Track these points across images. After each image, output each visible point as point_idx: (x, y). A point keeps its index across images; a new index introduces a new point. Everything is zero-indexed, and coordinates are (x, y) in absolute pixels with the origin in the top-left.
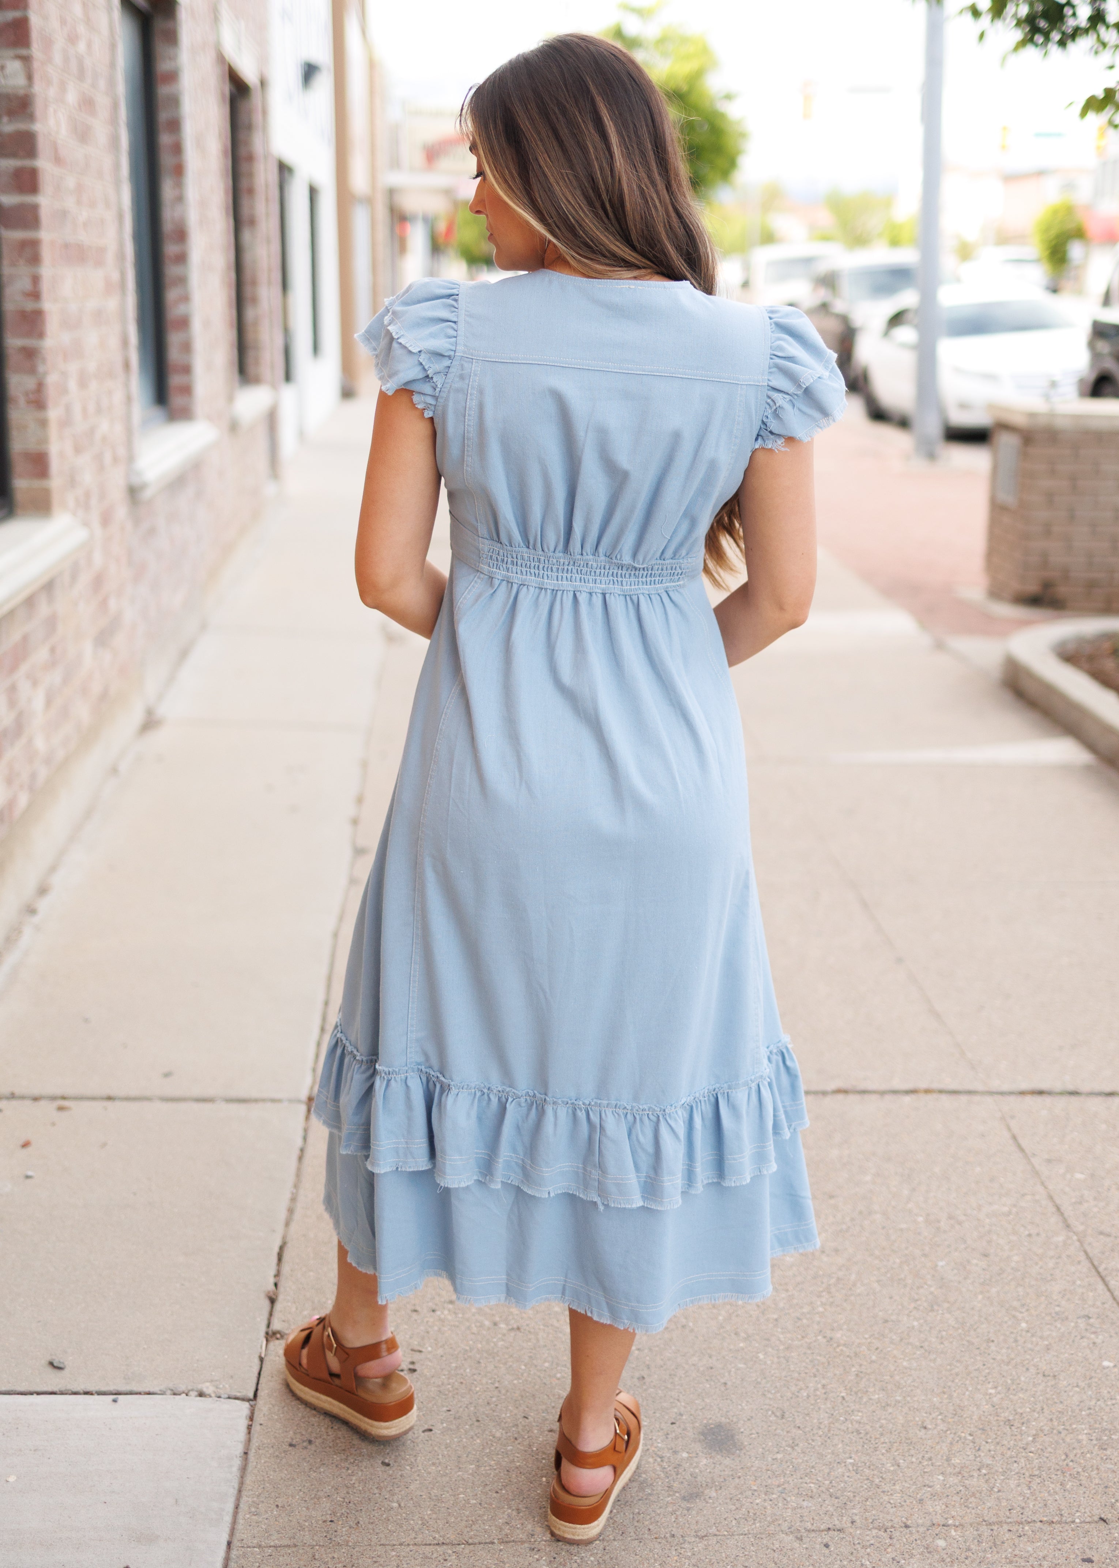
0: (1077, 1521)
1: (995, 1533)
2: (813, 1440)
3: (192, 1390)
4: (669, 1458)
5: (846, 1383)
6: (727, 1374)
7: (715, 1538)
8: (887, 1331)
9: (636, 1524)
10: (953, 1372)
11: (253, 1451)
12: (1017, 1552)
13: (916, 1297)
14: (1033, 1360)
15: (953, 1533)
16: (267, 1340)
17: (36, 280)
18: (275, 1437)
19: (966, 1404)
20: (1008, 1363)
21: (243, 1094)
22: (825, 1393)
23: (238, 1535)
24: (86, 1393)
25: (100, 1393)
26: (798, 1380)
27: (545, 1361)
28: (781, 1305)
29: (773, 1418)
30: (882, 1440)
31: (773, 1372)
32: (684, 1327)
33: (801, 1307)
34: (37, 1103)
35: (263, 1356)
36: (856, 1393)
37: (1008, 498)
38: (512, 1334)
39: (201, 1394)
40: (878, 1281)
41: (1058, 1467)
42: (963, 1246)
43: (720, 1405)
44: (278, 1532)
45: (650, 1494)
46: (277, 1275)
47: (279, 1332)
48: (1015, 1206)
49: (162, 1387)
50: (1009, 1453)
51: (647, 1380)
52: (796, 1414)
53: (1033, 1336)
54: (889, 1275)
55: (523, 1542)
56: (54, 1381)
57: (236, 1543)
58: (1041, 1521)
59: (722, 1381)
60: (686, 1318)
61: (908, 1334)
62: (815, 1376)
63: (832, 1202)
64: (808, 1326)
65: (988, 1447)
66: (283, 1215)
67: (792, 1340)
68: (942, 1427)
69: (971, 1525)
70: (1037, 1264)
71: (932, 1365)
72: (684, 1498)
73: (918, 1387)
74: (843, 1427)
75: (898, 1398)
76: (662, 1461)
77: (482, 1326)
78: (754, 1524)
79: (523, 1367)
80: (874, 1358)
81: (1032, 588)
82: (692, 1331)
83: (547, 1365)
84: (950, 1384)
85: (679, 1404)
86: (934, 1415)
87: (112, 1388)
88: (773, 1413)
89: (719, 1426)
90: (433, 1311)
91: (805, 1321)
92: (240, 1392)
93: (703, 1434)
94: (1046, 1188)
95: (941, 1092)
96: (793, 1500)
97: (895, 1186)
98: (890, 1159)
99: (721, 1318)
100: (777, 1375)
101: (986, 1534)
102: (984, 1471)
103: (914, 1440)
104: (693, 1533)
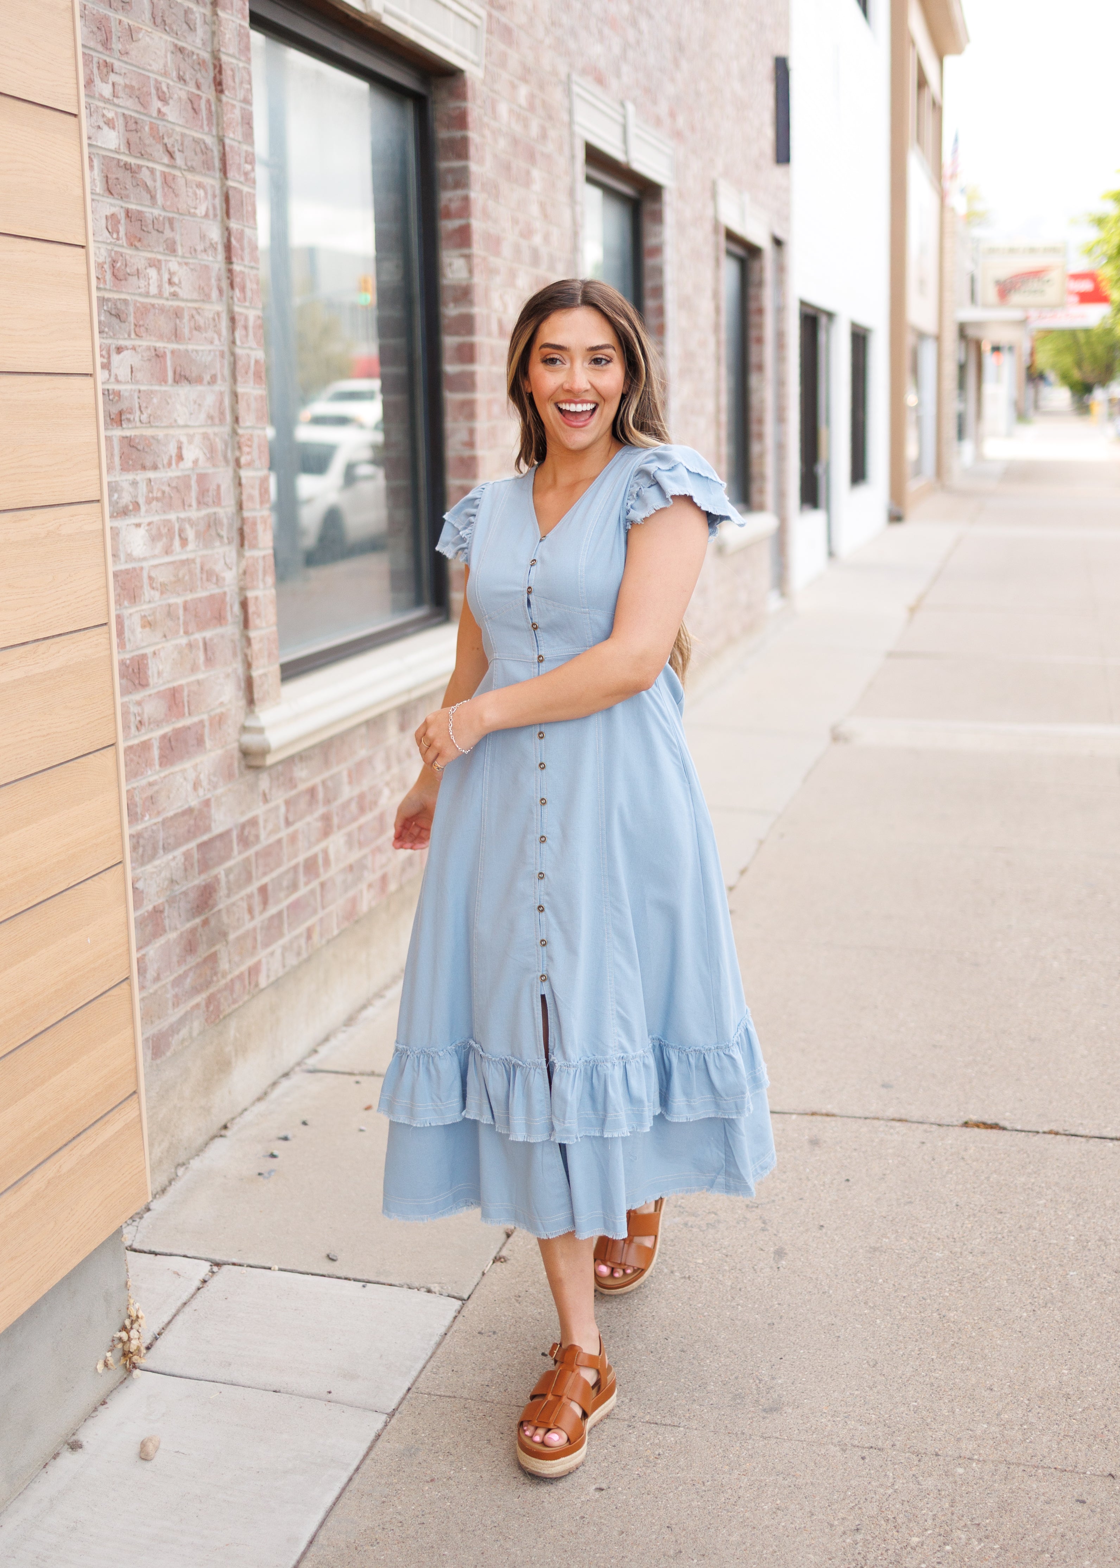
0: (1088, 1473)
1: (1011, 1470)
2: (890, 1386)
3: (423, 1287)
4: (766, 1382)
5: (940, 1349)
6: (843, 1330)
7: (776, 1440)
8: (995, 1317)
9: (718, 1421)
10: (1039, 1353)
11: (451, 1333)
12: (1022, 1486)
13: (1036, 1295)
14: (1116, 1354)
15: (974, 1465)
16: (494, 1262)
17: (472, 432)
18: (470, 1326)
19: (1037, 1377)
20: (1091, 1354)
23: (417, 1385)
24: (346, 1279)
25: (355, 1280)
26: (901, 1342)
27: (699, 1303)
28: (915, 1287)
30: (949, 1393)
32: (824, 1293)
33: (931, 1291)
35: (486, 1272)
36: (945, 1358)
38: (682, 1281)
39: (428, 1291)
40: (1008, 1280)
41: (1093, 1433)
44: (446, 1387)
45: (739, 1404)
47: (504, 1258)
49: (401, 1282)
50: (1055, 1417)
51: (776, 1326)
52: (886, 1365)
54: (1020, 1276)
55: (624, 1420)
56: (326, 1268)
57: (413, 1389)
58: (1055, 1468)
59: (837, 1335)
60: (829, 1287)
61: (1013, 1321)
62: (916, 1341)
63: (999, 1216)
64: (929, 1305)
65: (1038, 1410)
67: (911, 1313)
68: (1007, 1391)
69: (993, 1462)
71: (1023, 1346)
72: (764, 1410)
73: (1001, 1360)
74: (920, 1380)
75: (980, 1366)
76: (760, 1383)
78: (812, 1435)
79: (680, 1305)
80: (974, 1334)
82: (830, 1296)
83: (700, 1305)
84: (1030, 1361)
86: (1004, 1382)
87: (365, 1278)
91: (928, 1301)
92: (457, 1293)
96: (852, 1424)
97: (1062, 1211)
98: (1069, 1190)
99: (858, 1290)
100: (886, 1336)
101: (1002, 1470)
102: (1025, 1427)
103: (976, 1397)
104: (760, 1434)
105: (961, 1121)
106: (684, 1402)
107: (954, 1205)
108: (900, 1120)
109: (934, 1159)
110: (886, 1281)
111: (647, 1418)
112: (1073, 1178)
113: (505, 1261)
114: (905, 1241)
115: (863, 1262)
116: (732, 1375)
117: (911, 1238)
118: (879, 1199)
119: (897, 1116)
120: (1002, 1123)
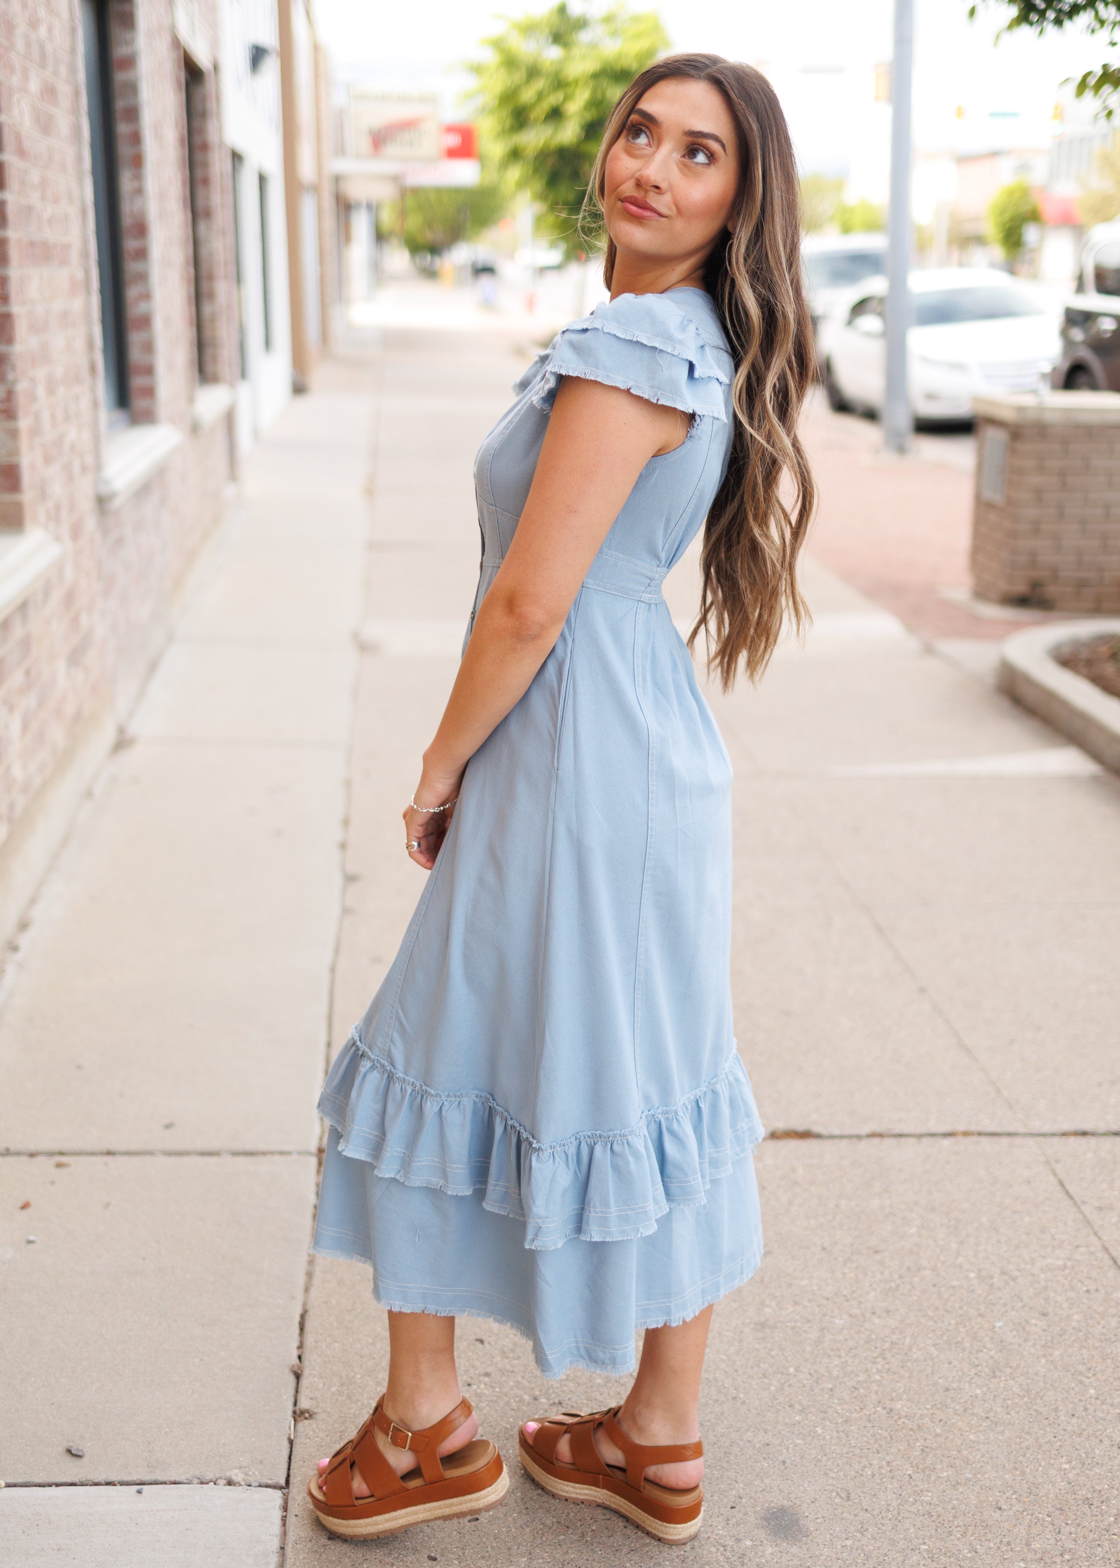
2: (883, 1525)
3: (221, 1478)
4: (732, 1547)
5: (912, 1459)
6: (784, 1451)
8: (949, 1401)
10: (1023, 1445)
11: (290, 1546)
13: (976, 1362)
14: (1105, 1430)
16: (295, 1420)
19: (1040, 1481)
20: (1080, 1435)
21: (250, 1147)
22: (891, 1471)
24: (108, 1484)
25: (122, 1484)
26: (860, 1457)
28: (835, 1373)
29: (838, 1500)
30: (956, 1523)
31: (833, 1448)
32: (734, 1398)
33: (857, 1375)
34: (33, 1160)
35: (292, 1438)
36: (923, 1471)
37: (995, 496)
39: (230, 1483)
40: (935, 1345)
42: (1020, 1305)
43: (781, 1486)
46: (301, 1347)
47: (307, 1411)
48: (1069, 1259)
49: (189, 1476)
50: (1091, 1535)
52: (862, 1495)
53: (1102, 1403)
54: (945, 1338)
56: (73, 1470)
59: (781, 1459)
61: (972, 1404)
62: (878, 1452)
63: (878, 1257)
64: (866, 1396)
65: (1068, 1529)
66: (301, 1280)
67: (851, 1412)
68: (1018, 1507)
70: (1099, 1323)
71: (1001, 1437)
73: (988, 1463)
74: (913, 1510)
75: (968, 1475)
77: (521, 1401)
80: (938, 1431)
81: (1020, 588)
82: (744, 1403)
84: (1021, 1459)
85: (737, 1485)
86: (1008, 1494)
87: (135, 1477)
88: (838, 1494)
89: (782, 1509)
90: (469, 1385)
91: (862, 1391)
92: (271, 1479)
93: (765, 1519)
94: (1100, 1239)
95: (980, 1134)
97: (942, 1239)
98: (934, 1209)
99: (773, 1388)
100: (838, 1451)
103: (989, 1523)
107: (820, 1248)
110: (798, 1369)
112: (930, 1192)
113: (311, 1416)
114: (791, 1309)
115: (757, 1346)
117: (796, 1303)
120: (816, 1129)
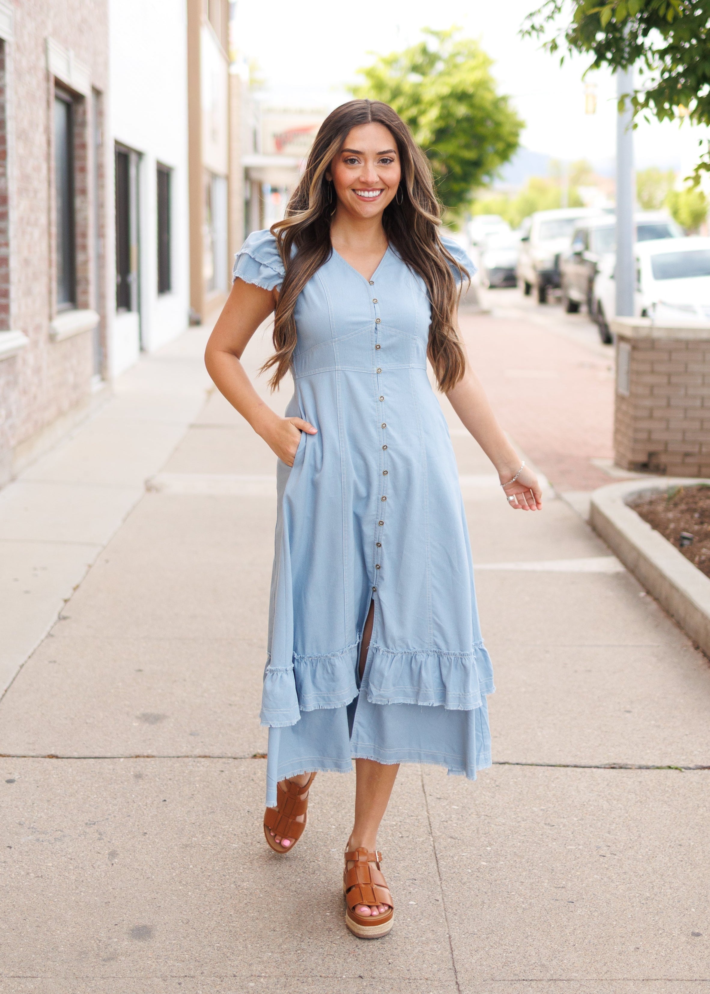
0: (344, 976)
1: (288, 980)
2: (200, 935)
4: (105, 941)
5: (236, 908)
6: (163, 902)
7: (113, 979)
9: (68, 971)
10: (309, 904)
12: (297, 990)
15: (262, 980)
22: (221, 913)
26: (207, 906)
27: (51, 893)
28: (217, 868)
29: (181, 924)
30: (244, 936)
31: (193, 901)
32: (148, 878)
36: (240, 913)
37: (624, 392)
38: (36, 879)
41: (347, 951)
43: (151, 917)
45: (83, 958)
50: (321, 943)
51: (112, 903)
52: (196, 922)
58: (321, 976)
59: (158, 905)
60: (152, 874)
62: (219, 904)
67: (214, 886)
68: (286, 930)
69: (276, 976)
72: (104, 960)
74: (222, 929)
76: (99, 942)
77: (19, 874)
78: (141, 972)
79: (35, 895)
81: (642, 458)
82: (153, 880)
83: (51, 895)
84: (303, 910)
85: (125, 915)
86: (283, 924)
88: (182, 921)
89: (145, 927)
91: (228, 877)
93: (132, 930)
94: (428, 813)
96: (171, 962)
97: (327, 810)
98: (331, 795)
99: (174, 874)
100: (196, 903)
101: (282, 981)
102: (299, 952)
103: (263, 936)
104: (100, 976)
105: (251, 755)
106: (40, 961)
107: (246, 811)
108: (205, 757)
109: (230, 782)
110: (195, 866)
111: (12, 974)
112: (335, 787)
115: (177, 855)
116: (78, 939)
117: (214, 836)
118: (189, 811)
119: (202, 754)
